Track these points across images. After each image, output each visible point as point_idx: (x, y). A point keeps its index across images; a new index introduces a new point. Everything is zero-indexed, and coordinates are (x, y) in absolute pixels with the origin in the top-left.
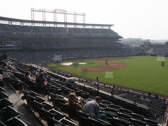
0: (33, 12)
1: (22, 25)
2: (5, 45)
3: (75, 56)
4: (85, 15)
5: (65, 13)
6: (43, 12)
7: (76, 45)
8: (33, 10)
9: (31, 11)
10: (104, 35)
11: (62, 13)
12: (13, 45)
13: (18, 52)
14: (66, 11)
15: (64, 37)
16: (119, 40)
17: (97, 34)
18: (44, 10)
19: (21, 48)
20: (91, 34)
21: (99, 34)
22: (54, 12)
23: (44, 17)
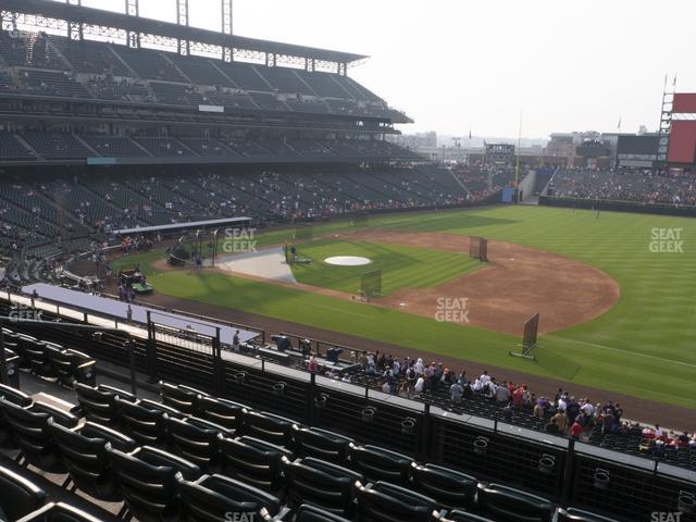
10: (327, 101)
16: (392, 131)
17: (299, 97)
20: (273, 94)
21: (305, 97)
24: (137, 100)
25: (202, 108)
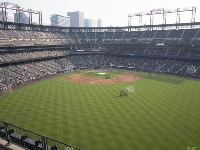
2: (92, 50)
4: (195, 10)
5: (164, 12)
6: (139, 16)
9: (129, 17)
11: (160, 13)
12: (99, 50)
22: (151, 13)
23: (140, 21)
25: (158, 44)
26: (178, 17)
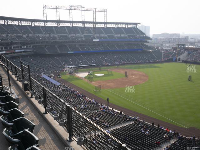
0: (45, 9)
1: (33, 25)
3: (93, 63)
4: (106, 12)
5: (82, 9)
6: (57, 9)
7: (94, 48)
8: (45, 7)
9: (43, 8)
10: (128, 35)
11: (79, 10)
12: (23, 50)
13: (29, 58)
14: (84, 8)
15: (81, 39)
16: (147, 42)
17: (120, 35)
18: (58, 7)
19: (32, 53)
20: (114, 35)
21: (122, 35)
22: (70, 8)
23: (58, 14)
24: (80, 39)
25: (94, 40)
26: (94, 16)
